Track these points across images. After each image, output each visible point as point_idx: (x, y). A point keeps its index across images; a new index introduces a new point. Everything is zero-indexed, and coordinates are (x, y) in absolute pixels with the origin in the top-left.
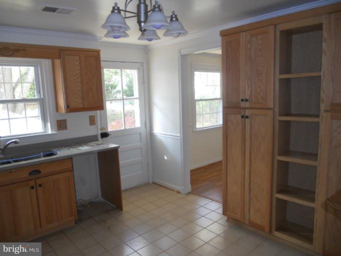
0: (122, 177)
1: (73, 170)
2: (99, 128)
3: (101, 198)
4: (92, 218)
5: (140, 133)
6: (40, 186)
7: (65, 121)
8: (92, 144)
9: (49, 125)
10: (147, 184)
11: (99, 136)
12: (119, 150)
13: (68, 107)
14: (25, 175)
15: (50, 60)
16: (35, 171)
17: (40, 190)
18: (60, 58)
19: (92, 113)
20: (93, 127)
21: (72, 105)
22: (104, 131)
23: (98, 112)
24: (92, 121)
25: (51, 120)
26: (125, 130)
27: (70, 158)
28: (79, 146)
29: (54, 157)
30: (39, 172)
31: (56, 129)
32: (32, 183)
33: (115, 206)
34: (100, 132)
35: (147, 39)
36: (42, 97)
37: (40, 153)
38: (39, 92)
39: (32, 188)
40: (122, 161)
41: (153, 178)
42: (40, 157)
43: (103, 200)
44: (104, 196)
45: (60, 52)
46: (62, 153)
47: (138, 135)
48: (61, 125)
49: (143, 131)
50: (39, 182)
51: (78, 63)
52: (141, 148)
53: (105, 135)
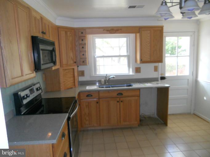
0: (169, 106)
1: (140, 96)
2: (160, 73)
3: (156, 116)
4: (148, 125)
5: (188, 80)
6: (122, 101)
7: (140, 68)
8: (153, 83)
9: (131, 69)
10: (189, 114)
11: (159, 79)
12: (170, 89)
13: (141, 60)
14: (115, 94)
15: (135, 34)
16: (120, 93)
17: (121, 103)
18: (139, 33)
19: (156, 64)
20: (156, 73)
21: (144, 59)
22: (163, 76)
23: (160, 64)
24: (156, 69)
25: (132, 67)
26: (177, 76)
27: (139, 89)
28: (146, 83)
29: (130, 87)
30: (122, 94)
31: (135, 72)
32: (118, 99)
33: (163, 122)
34: (160, 76)
35: (188, 18)
36: (129, 54)
37: (124, 84)
38: (127, 52)
39: (118, 102)
40: (171, 96)
41: (194, 110)
42: (124, 86)
43: (157, 117)
44: (158, 114)
45: (139, 29)
46: (136, 86)
47: (187, 80)
48: (138, 70)
49: (191, 78)
50: (121, 99)
51: (149, 35)
52: (188, 89)
53: (163, 78)
